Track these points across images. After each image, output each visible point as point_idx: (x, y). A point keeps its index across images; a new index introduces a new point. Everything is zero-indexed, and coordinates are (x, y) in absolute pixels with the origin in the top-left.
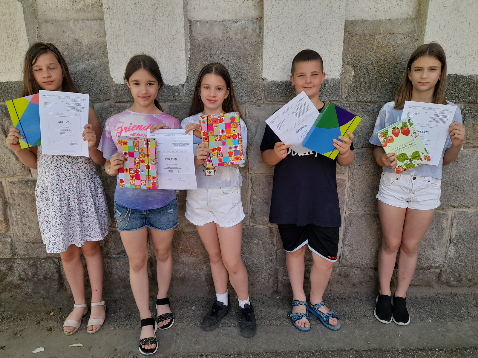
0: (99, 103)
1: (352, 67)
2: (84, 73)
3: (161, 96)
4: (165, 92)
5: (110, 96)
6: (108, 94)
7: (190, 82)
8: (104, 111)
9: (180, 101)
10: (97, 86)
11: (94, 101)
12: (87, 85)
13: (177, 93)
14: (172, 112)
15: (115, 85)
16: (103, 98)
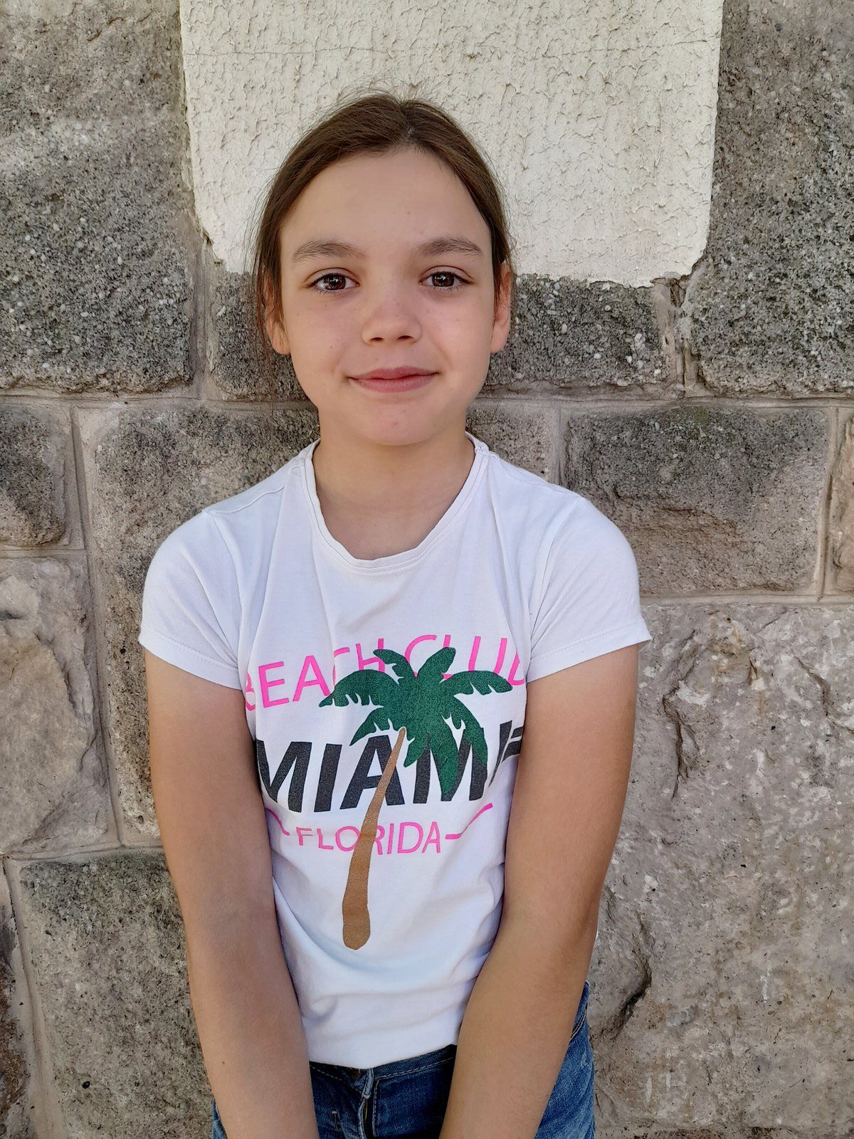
2: (19, 206)
3: (536, 355)
4: (564, 328)
5: (188, 358)
6: (179, 343)
7: (726, 266)
8: (151, 459)
9: (661, 390)
10: (105, 289)
11: (79, 390)
12: (34, 284)
13: (639, 336)
14: (608, 461)
15: (225, 285)
16: (146, 371)
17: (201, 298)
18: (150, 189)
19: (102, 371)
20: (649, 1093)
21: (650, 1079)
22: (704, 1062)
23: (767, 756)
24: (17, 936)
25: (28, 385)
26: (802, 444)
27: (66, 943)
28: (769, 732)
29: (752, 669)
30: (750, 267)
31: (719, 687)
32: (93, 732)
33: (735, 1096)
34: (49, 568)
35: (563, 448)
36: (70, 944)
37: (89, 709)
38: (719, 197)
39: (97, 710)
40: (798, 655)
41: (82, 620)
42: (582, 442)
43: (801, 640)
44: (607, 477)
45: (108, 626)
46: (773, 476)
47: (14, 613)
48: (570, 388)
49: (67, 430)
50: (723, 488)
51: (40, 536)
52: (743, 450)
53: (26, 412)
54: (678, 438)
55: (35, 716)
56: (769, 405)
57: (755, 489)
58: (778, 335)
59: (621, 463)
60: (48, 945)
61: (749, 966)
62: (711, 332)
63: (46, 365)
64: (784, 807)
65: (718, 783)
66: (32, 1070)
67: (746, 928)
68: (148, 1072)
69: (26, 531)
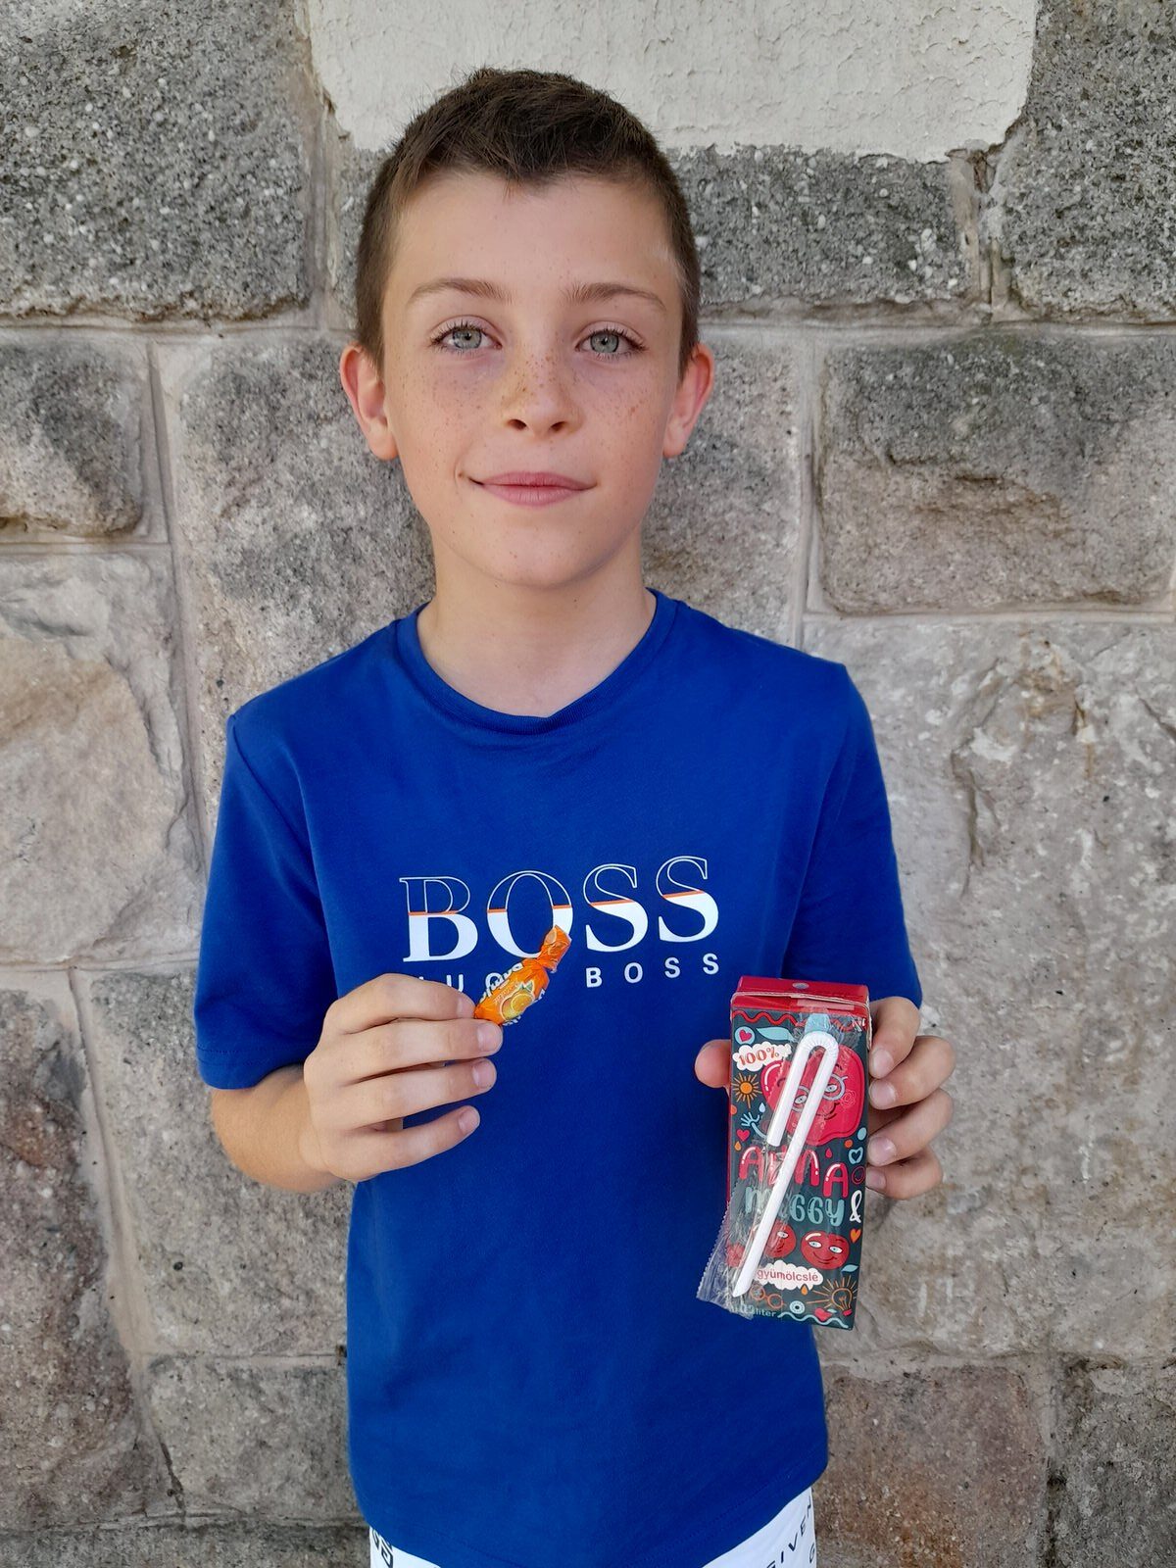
0: (209, 340)
2: (78, 64)
3: (781, 260)
4: (822, 221)
5: (303, 270)
6: (292, 248)
7: (1054, 133)
8: (254, 413)
9: (957, 311)
10: (192, 175)
11: (157, 318)
12: (99, 171)
13: (927, 232)
14: (880, 410)
15: (352, 166)
16: (246, 286)
17: (320, 188)
18: (252, 39)
19: (188, 287)
20: (923, 1304)
21: (924, 1286)
22: (999, 1264)
23: (1097, 839)
24: (87, 1075)
25: (91, 310)
26: (1158, 385)
27: (150, 1075)
28: (1100, 804)
29: (1078, 713)
30: (1089, 133)
31: (1029, 738)
32: (182, 794)
33: (1041, 1311)
34: (123, 566)
35: (817, 397)
36: (154, 1078)
37: (177, 765)
38: (1048, 32)
39: (188, 767)
40: (1144, 696)
41: (166, 640)
42: (844, 386)
43: (1149, 674)
44: (878, 433)
45: (200, 650)
46: (1114, 432)
47: (77, 628)
48: (828, 308)
49: (143, 375)
50: (1041, 447)
51: (109, 519)
52: (1072, 394)
53: (88, 348)
54: (980, 376)
55: (106, 772)
56: (1111, 332)
57: (1088, 450)
58: (1127, 230)
59: (897, 412)
60: (128, 1080)
61: (1065, 1133)
62: (1030, 226)
63: (113, 281)
64: (1118, 912)
65: (1026, 874)
66: (110, 1249)
67: (1062, 1080)
68: (257, 1252)
69: (91, 511)
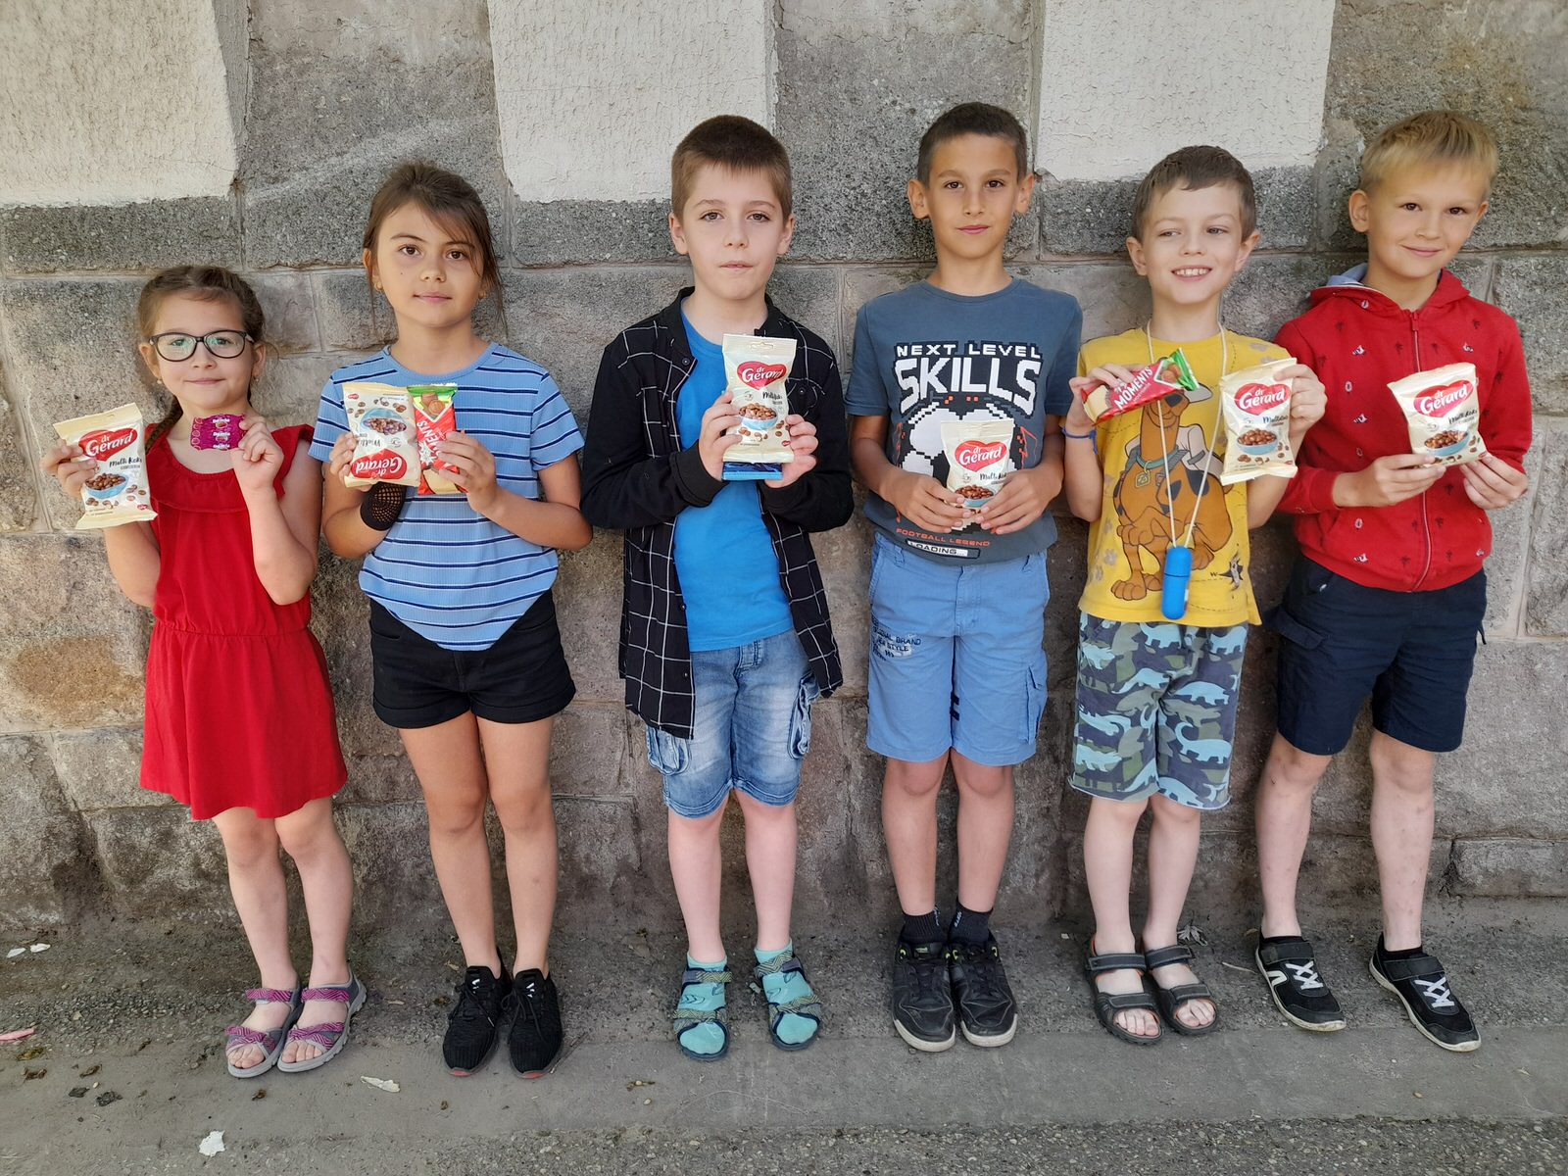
1: (1357, 123)
18: (481, 157)
26: (822, 288)
